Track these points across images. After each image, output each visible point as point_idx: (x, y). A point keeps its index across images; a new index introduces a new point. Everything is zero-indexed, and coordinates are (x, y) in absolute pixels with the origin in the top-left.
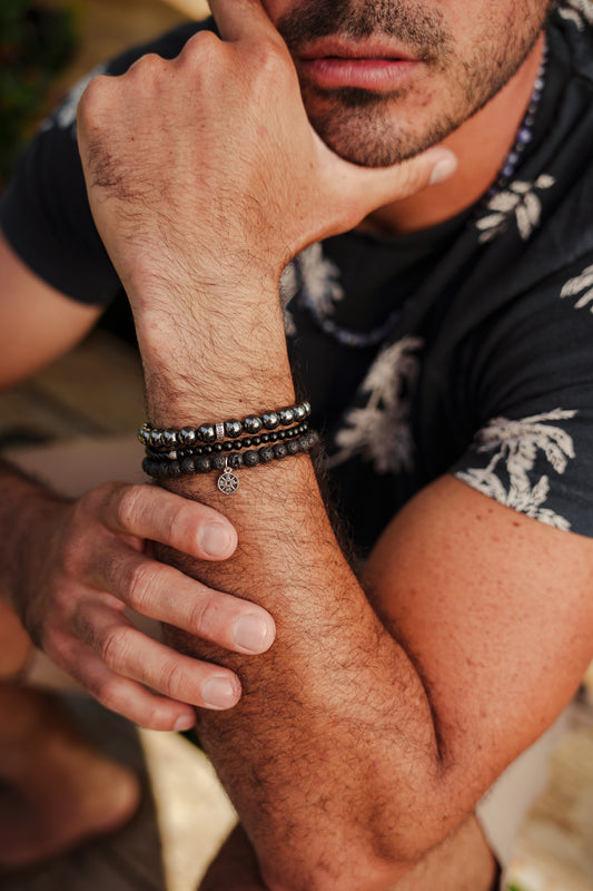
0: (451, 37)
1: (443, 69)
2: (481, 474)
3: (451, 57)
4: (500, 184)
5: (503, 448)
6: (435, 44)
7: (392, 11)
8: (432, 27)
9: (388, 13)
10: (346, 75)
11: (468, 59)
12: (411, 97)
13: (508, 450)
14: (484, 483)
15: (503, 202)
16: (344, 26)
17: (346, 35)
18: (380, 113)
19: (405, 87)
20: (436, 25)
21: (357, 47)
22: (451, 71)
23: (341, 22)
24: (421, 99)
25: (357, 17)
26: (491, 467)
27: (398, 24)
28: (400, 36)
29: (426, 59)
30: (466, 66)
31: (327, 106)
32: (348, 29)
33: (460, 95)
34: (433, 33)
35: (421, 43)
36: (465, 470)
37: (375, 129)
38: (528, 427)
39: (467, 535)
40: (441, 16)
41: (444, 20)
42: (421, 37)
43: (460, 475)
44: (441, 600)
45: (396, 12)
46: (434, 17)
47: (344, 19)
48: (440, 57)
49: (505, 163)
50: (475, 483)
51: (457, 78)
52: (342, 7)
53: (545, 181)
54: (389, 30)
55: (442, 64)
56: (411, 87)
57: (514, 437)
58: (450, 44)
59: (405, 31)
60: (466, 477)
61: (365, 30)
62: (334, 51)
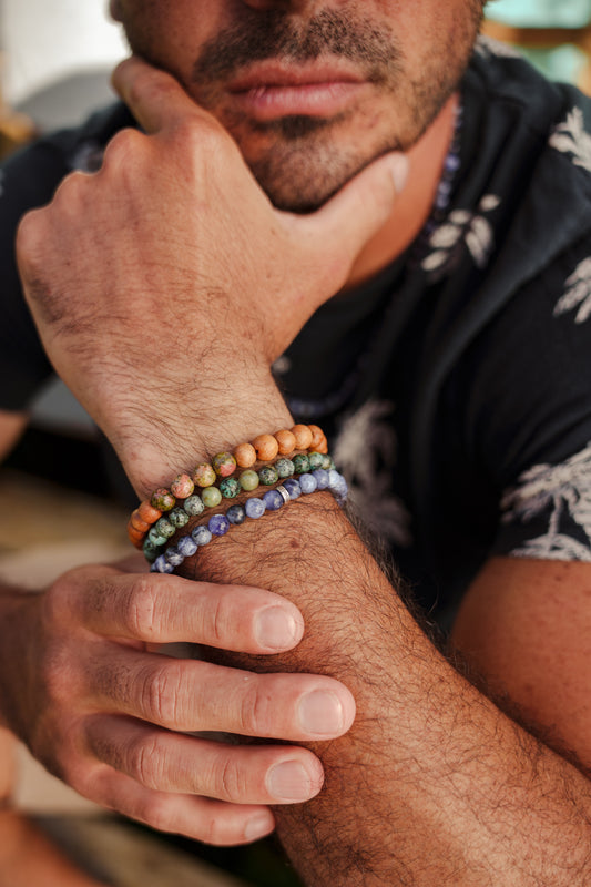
0: (401, 54)
1: (392, 90)
2: (545, 542)
3: (400, 75)
4: (437, 217)
5: (557, 503)
6: (386, 62)
7: (339, 29)
8: (381, 42)
9: (336, 31)
10: (287, 102)
11: (417, 77)
12: (357, 119)
13: (565, 503)
14: (555, 548)
15: (445, 237)
16: (285, 49)
17: (287, 58)
18: (324, 142)
19: (351, 108)
20: (385, 39)
21: (301, 71)
22: (400, 92)
23: (282, 46)
24: (368, 120)
25: (300, 39)
26: (553, 528)
27: (347, 42)
28: (349, 55)
29: (376, 79)
30: (414, 84)
31: (265, 143)
32: (290, 52)
33: (407, 117)
34: (383, 48)
35: (372, 61)
36: (521, 546)
37: (319, 160)
38: (582, 467)
39: (556, 602)
40: (390, 30)
41: (393, 33)
42: (371, 54)
43: (517, 552)
44: (566, 684)
45: (344, 29)
46: (383, 31)
47: (285, 41)
48: (390, 77)
49: (436, 193)
50: (544, 554)
51: (406, 99)
52: (281, 28)
53: (490, 202)
54: (338, 50)
55: (390, 84)
56: (357, 108)
57: (565, 485)
58: (401, 62)
59: (354, 48)
60: (528, 552)
61: (309, 51)
62: (274, 77)
